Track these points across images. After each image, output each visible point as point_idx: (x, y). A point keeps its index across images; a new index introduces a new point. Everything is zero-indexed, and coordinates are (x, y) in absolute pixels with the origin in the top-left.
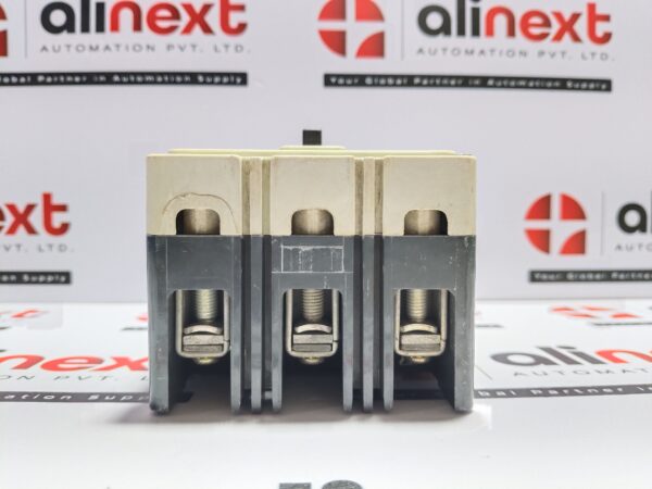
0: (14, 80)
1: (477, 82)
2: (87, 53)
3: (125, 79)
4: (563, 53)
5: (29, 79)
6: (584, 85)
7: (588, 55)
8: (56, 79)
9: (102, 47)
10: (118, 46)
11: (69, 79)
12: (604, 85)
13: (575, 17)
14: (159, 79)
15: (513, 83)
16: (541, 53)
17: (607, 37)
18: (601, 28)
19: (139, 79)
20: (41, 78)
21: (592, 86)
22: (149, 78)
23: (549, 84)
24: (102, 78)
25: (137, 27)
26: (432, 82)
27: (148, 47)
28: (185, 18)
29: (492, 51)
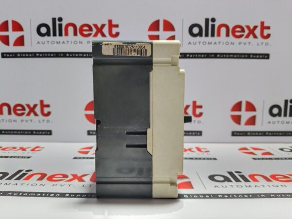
0: (27, 55)
1: (213, 56)
2: (55, 45)
3: (71, 55)
4: (249, 43)
5: (33, 55)
6: (258, 56)
7: (260, 44)
8: (43, 55)
9: (61, 42)
10: (68, 42)
11: (49, 55)
12: (266, 56)
13: (255, 27)
14: (85, 55)
15: (228, 56)
16: (240, 43)
17: (268, 36)
18: (266, 32)
19: (77, 55)
20: (38, 55)
21: (261, 56)
22: (81, 55)
23: (243, 56)
24: (62, 55)
25: (75, 34)
26: (194, 56)
27: (80, 42)
28: (94, 30)
29: (219, 43)
